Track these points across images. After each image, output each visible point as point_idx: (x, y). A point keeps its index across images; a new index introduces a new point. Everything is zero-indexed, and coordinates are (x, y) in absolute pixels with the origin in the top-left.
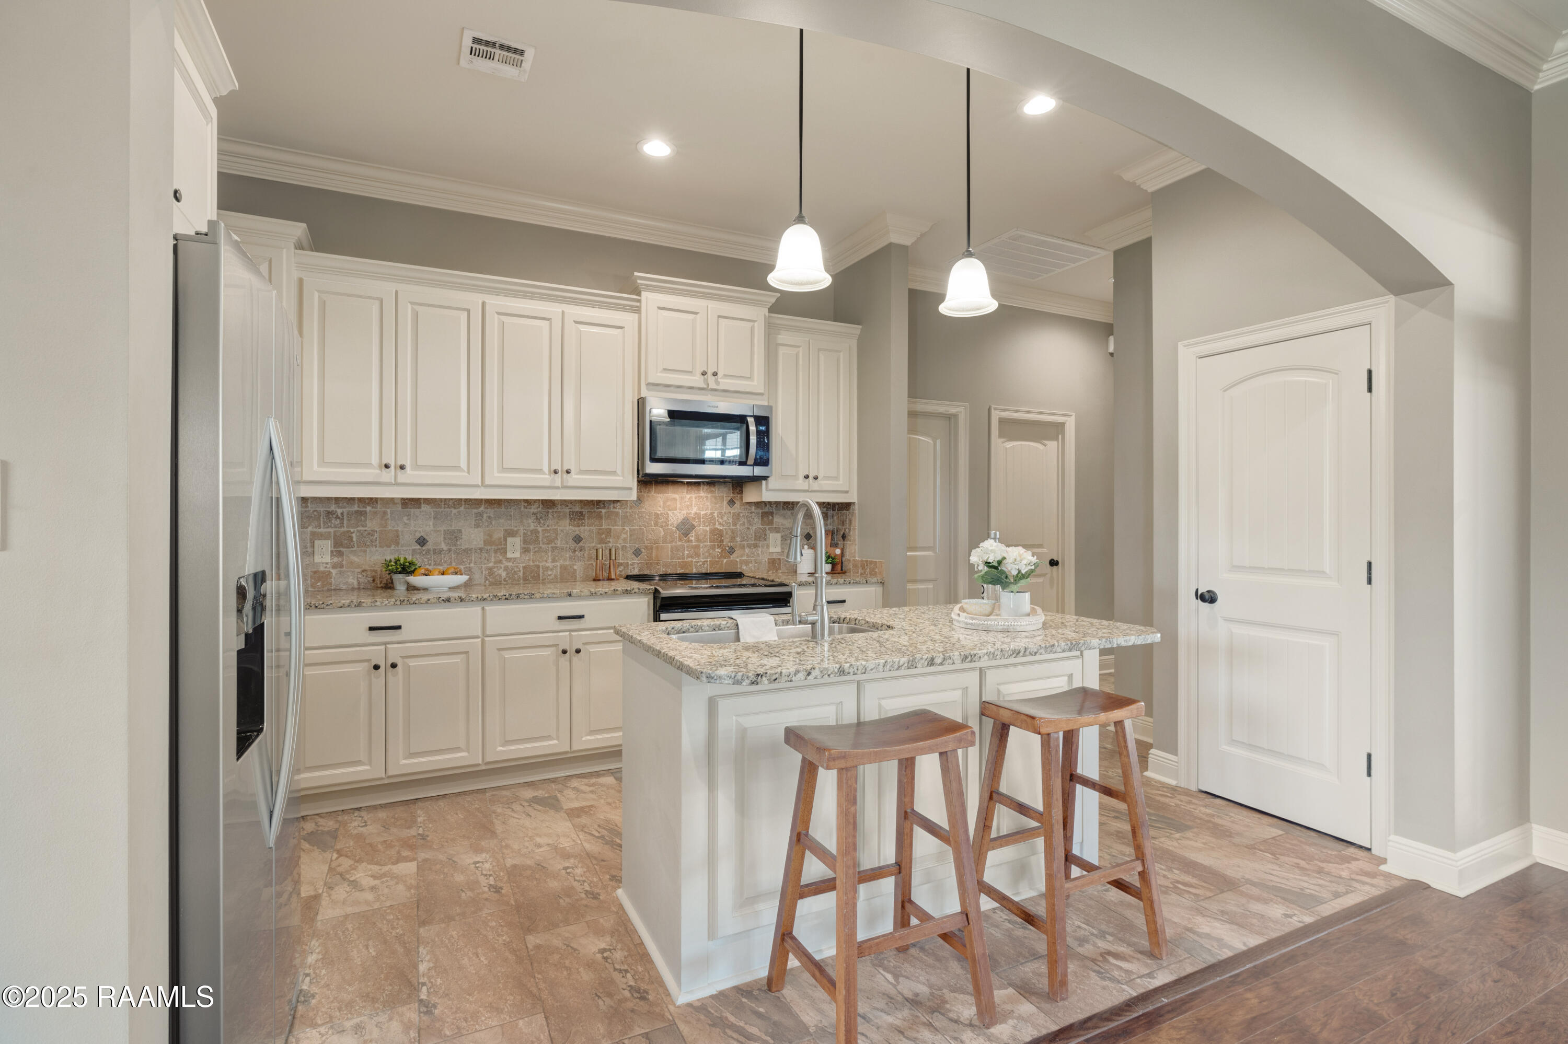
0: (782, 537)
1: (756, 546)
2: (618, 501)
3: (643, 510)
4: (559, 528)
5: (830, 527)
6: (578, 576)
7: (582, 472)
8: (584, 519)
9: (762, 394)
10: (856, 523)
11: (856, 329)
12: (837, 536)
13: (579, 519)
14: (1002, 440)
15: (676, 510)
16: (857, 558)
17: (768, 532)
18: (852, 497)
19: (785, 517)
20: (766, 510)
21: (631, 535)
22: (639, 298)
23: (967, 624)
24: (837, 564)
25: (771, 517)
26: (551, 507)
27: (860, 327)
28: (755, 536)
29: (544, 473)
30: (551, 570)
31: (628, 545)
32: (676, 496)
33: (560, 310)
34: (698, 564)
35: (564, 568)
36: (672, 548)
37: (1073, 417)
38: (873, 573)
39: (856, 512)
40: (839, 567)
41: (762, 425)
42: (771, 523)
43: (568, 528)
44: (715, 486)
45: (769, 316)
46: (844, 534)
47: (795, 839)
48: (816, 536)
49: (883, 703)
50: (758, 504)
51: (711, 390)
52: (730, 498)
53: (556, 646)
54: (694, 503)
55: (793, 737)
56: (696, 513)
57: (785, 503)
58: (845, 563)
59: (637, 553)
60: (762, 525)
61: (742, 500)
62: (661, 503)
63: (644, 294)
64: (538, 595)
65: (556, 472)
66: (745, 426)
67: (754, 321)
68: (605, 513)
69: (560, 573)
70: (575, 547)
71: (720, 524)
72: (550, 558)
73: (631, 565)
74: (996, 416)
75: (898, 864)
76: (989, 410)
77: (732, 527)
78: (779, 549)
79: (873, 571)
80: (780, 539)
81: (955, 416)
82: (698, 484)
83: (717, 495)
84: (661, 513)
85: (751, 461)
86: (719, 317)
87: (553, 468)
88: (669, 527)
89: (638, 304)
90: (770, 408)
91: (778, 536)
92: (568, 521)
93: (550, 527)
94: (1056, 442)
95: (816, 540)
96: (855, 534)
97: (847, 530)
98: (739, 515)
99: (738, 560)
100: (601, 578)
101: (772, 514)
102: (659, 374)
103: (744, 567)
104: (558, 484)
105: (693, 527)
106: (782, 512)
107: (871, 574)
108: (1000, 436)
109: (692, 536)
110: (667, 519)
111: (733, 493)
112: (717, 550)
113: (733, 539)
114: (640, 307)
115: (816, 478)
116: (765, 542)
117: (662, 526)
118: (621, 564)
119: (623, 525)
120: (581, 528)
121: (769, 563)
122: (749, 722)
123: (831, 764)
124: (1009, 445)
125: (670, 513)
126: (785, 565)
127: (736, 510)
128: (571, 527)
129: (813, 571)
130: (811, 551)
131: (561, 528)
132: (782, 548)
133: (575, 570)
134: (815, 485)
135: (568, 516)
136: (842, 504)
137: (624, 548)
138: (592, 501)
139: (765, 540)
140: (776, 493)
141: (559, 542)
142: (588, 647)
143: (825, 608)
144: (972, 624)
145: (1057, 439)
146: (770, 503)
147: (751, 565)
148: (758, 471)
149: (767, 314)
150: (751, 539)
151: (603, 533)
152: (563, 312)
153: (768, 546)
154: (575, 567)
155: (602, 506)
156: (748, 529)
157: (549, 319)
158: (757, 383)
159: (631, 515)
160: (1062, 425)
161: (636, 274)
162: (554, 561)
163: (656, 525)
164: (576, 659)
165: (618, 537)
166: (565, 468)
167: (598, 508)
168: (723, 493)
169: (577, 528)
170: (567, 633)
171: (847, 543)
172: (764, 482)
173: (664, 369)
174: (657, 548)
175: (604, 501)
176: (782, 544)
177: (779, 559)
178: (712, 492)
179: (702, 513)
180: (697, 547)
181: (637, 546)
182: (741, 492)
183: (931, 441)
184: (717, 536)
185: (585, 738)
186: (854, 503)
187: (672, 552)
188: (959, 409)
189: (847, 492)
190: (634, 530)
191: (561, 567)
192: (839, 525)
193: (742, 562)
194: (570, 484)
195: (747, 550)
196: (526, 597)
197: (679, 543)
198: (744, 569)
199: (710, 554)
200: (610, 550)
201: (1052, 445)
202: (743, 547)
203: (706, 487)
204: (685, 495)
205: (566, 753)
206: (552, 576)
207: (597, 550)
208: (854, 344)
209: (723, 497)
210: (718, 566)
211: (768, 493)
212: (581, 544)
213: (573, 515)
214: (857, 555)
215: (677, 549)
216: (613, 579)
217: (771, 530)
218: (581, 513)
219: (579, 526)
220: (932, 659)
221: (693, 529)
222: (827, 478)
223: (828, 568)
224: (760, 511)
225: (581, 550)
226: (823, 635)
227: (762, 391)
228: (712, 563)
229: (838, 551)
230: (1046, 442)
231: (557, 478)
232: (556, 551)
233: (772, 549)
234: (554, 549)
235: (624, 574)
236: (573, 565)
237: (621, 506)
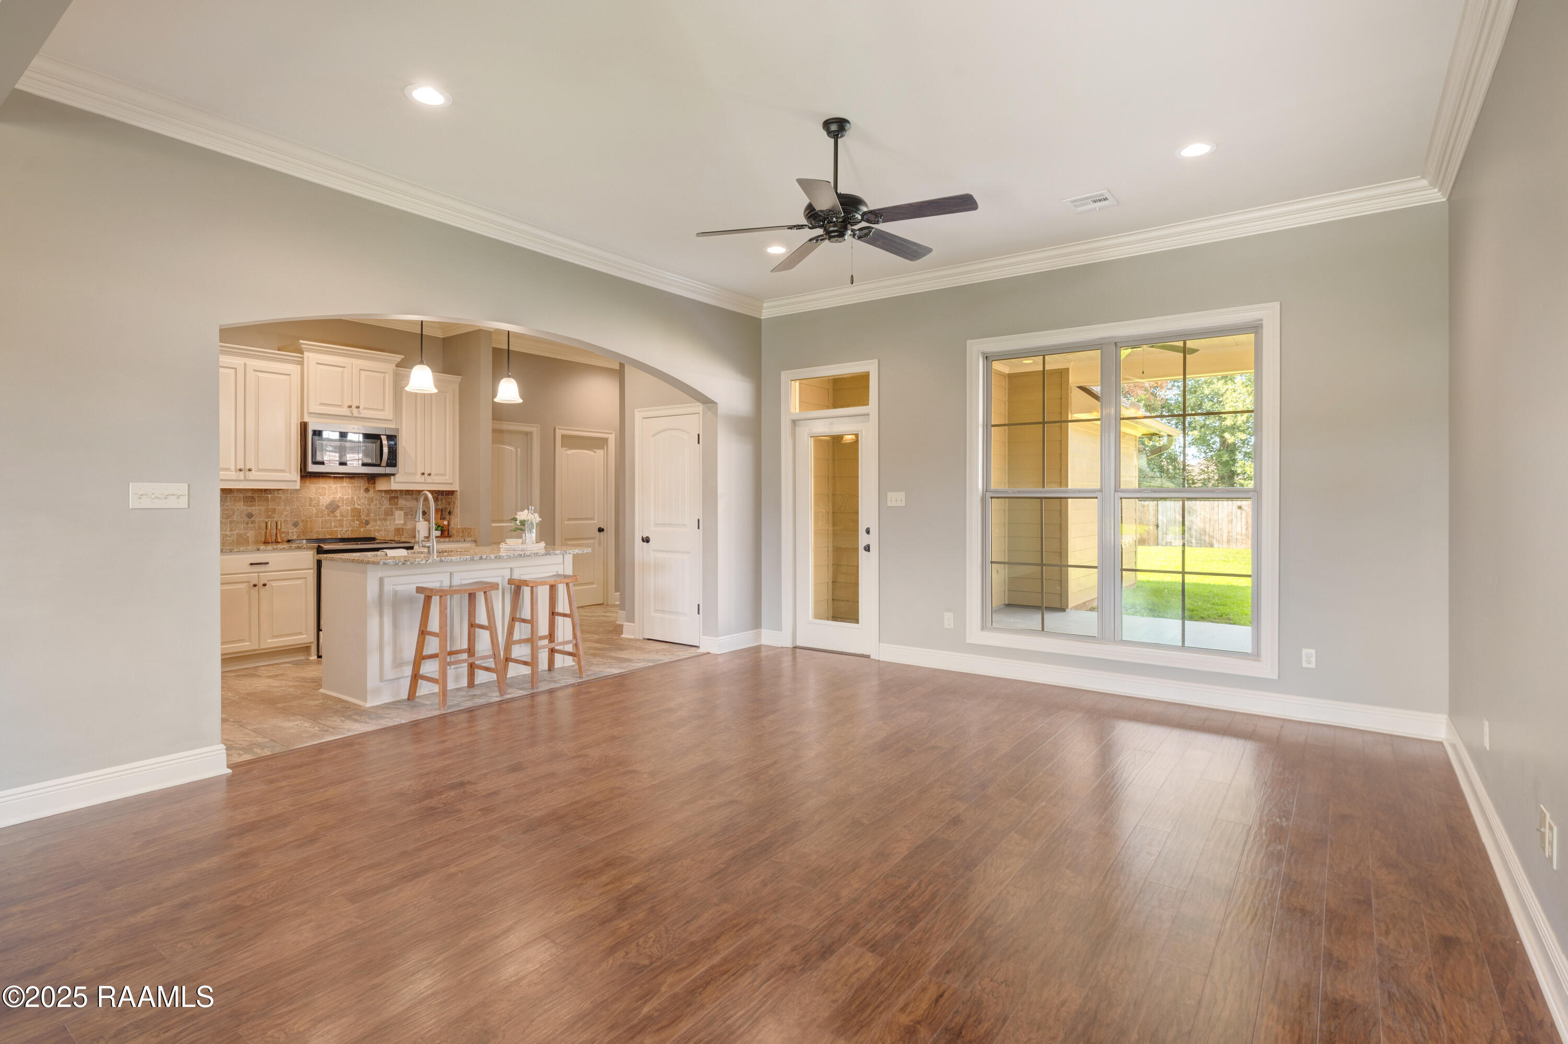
0: (405, 513)
1: (385, 520)
2: (280, 489)
3: (300, 495)
4: (235, 508)
5: (440, 507)
6: (250, 541)
7: (259, 470)
8: (255, 502)
9: (391, 421)
10: (458, 503)
11: (458, 379)
12: (444, 512)
13: (251, 502)
14: (565, 449)
15: (325, 495)
16: (459, 527)
17: (394, 510)
18: (455, 487)
19: (406, 500)
20: (393, 495)
21: (291, 513)
22: (302, 356)
23: (505, 548)
24: (445, 531)
25: (396, 500)
26: (229, 493)
27: (461, 377)
28: (385, 513)
29: (231, 471)
30: (229, 536)
31: (289, 519)
32: (325, 486)
33: (243, 362)
34: (342, 532)
35: (239, 535)
36: (322, 521)
37: (613, 435)
38: (469, 535)
39: (458, 496)
40: (446, 533)
41: (391, 440)
42: (397, 504)
43: (242, 508)
44: (355, 479)
45: (396, 369)
46: (450, 511)
47: (421, 633)
48: (430, 513)
49: (462, 581)
50: (386, 492)
51: (355, 417)
52: (365, 487)
53: (249, 582)
54: (339, 490)
55: (420, 590)
56: (340, 498)
57: (407, 491)
58: (450, 530)
59: (296, 525)
60: (390, 505)
61: (375, 489)
62: (314, 491)
63: (306, 354)
64: (236, 550)
65: (240, 470)
66: (379, 441)
67: (386, 373)
68: (271, 497)
69: (237, 538)
70: (248, 521)
71: (358, 504)
72: (228, 528)
73: (291, 533)
74: (559, 433)
75: (469, 649)
76: (555, 429)
77: (367, 507)
78: (402, 522)
79: (469, 534)
80: (403, 515)
81: (531, 433)
82: (343, 477)
83: (356, 485)
84: (314, 498)
85: (384, 462)
86: (360, 370)
87: (239, 468)
88: (320, 507)
89: (301, 360)
90: (397, 430)
91: (402, 513)
92: (242, 503)
93: (228, 507)
94: (602, 451)
95: (429, 515)
96: (457, 511)
97: (452, 508)
98: (372, 498)
99: (372, 529)
100: (270, 541)
101: (397, 498)
102: (317, 407)
103: (377, 534)
104: (242, 478)
105: (338, 507)
106: (405, 496)
107: (468, 536)
108: (563, 446)
109: (338, 513)
110: (318, 501)
111: (368, 484)
112: (356, 522)
113: (368, 515)
114: (303, 362)
115: (430, 475)
116: (392, 517)
117: (314, 507)
118: (284, 532)
119: (285, 505)
120: (252, 507)
121: (395, 531)
122: (398, 588)
123: (436, 594)
124: (570, 452)
125: (321, 497)
126: (407, 532)
127: (371, 496)
128: (244, 507)
129: (428, 536)
130: (426, 523)
131: (237, 507)
132: (405, 521)
133: (248, 537)
134: (429, 479)
135: (242, 500)
136: (448, 491)
137: (285, 521)
138: (261, 489)
139: (392, 515)
140: (401, 484)
141: (235, 518)
142: (271, 583)
143: (434, 540)
144: (507, 548)
145: (603, 449)
146: (396, 491)
147: (381, 532)
148: (389, 470)
149: (395, 368)
150: (381, 515)
151: (270, 511)
152: (245, 364)
153: (394, 520)
154: (248, 535)
155: (269, 492)
156: (380, 508)
157: (235, 369)
158: (388, 413)
159: (291, 499)
160: (607, 439)
161: (301, 341)
162: (231, 530)
163: (310, 505)
164: (263, 590)
165: (281, 514)
166: (248, 467)
167: (265, 494)
168: (361, 484)
169: (250, 508)
170: (256, 574)
171: (452, 517)
172: (392, 477)
173: (321, 404)
174: (311, 521)
175: (271, 489)
176: (404, 518)
177: (402, 528)
178: (352, 483)
179: (345, 497)
180: (341, 520)
181: (296, 520)
182: (374, 483)
183: (514, 450)
184: (356, 513)
185: (269, 641)
186: (457, 491)
187: (322, 524)
188: (534, 429)
189: (451, 484)
190: (293, 509)
191: (237, 535)
192: (446, 505)
193: (375, 531)
194: (251, 478)
195: (379, 523)
196: (227, 551)
197: (328, 518)
198: (377, 535)
199: (351, 525)
200: (277, 522)
201: (600, 453)
202: (376, 520)
203: (347, 480)
204: (332, 485)
205: (255, 650)
206: (231, 541)
207: (266, 523)
208: (457, 387)
209: (360, 486)
210: (357, 533)
211: (395, 484)
212: (252, 519)
213: (246, 498)
214: (458, 525)
215: (326, 522)
216: (280, 542)
217: (397, 509)
218: (253, 498)
219: (251, 506)
220: (481, 557)
221: (338, 508)
222: (436, 475)
223: (438, 533)
224: (389, 496)
225: (252, 523)
226: (433, 552)
227: (391, 418)
228: (353, 531)
229: (446, 523)
230: (595, 450)
231: (242, 473)
232: (233, 524)
233: (397, 522)
234: (231, 522)
235: (285, 539)
236: (247, 533)
237: (283, 492)
